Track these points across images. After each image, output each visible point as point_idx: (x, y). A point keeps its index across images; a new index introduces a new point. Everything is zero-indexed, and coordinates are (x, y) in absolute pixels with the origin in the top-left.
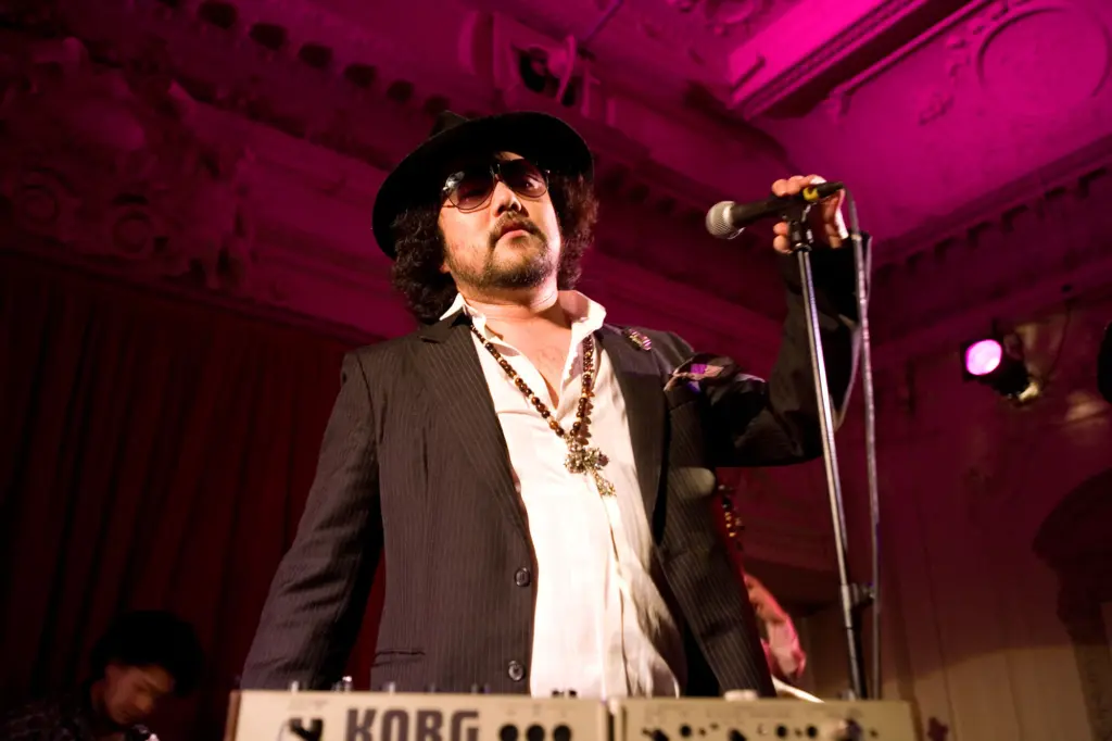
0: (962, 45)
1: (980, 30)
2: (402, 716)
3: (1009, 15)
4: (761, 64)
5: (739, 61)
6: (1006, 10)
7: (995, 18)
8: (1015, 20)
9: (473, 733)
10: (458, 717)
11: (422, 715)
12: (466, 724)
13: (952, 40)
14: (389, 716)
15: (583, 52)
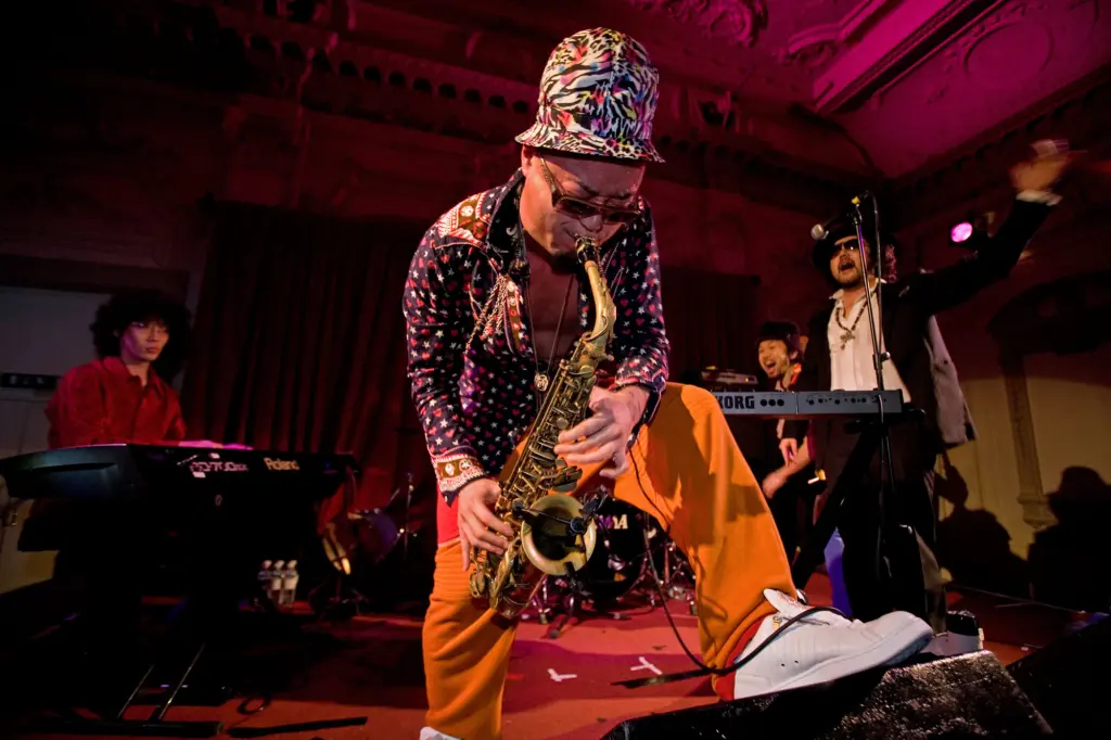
0: (953, 55)
1: (966, 44)
2: (731, 398)
3: (986, 31)
4: (832, 85)
5: (819, 86)
6: (983, 29)
7: (976, 35)
8: (989, 34)
9: (753, 402)
10: (747, 398)
11: (736, 398)
12: (750, 400)
13: (949, 52)
14: (727, 398)
15: (734, 98)
